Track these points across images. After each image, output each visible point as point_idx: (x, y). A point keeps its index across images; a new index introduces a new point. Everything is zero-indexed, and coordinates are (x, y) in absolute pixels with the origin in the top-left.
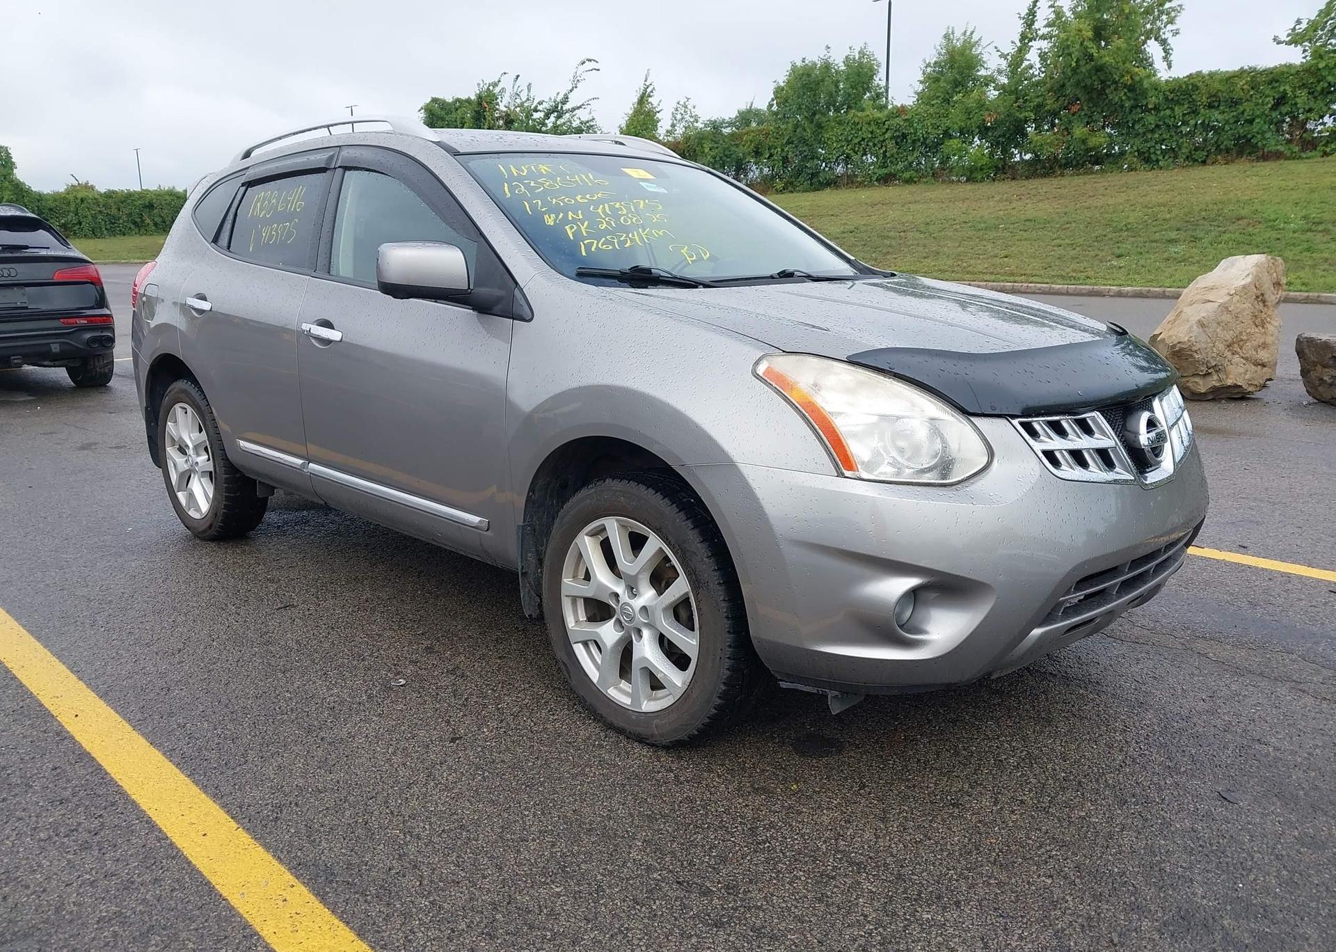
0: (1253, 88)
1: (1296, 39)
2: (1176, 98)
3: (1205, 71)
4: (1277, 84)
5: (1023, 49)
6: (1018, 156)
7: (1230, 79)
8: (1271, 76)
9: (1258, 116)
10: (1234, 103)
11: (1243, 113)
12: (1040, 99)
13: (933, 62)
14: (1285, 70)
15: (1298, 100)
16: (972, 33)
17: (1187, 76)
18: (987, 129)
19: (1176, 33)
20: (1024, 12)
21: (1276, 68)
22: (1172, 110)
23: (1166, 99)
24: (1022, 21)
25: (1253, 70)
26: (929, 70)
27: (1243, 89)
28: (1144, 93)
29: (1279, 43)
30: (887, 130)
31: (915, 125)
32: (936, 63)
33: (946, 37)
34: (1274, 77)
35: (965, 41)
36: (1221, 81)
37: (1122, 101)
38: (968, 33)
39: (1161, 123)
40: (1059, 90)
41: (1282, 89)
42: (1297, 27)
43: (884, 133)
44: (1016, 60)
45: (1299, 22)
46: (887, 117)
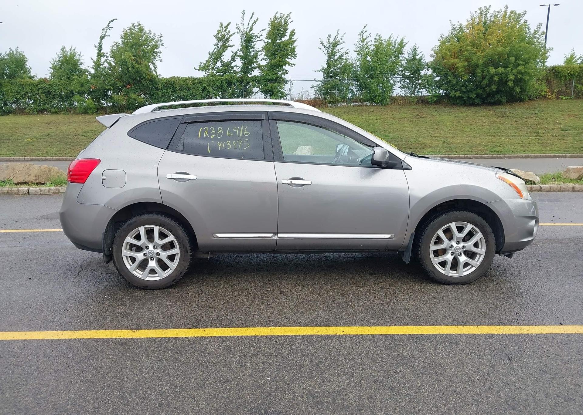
0: (194, 84)
1: (202, 69)
2: (168, 86)
3: (176, 76)
4: (202, 84)
5: (99, 60)
6: (106, 104)
7: (186, 80)
8: (199, 81)
9: (198, 95)
10: (189, 89)
11: (192, 93)
12: (113, 82)
13: (57, 60)
14: (204, 79)
15: (209, 90)
16: (74, 50)
17: (170, 78)
18: (91, 92)
19: (161, 61)
20: (97, 45)
21: (199, 78)
22: (167, 90)
23: (164, 86)
24: (97, 48)
25: (192, 78)
26: (55, 63)
27: (191, 85)
28: (156, 83)
29: (196, 70)
30: (39, 89)
31: (54, 87)
32: (58, 61)
33: (62, 50)
34: (200, 81)
35: (71, 53)
36: (182, 81)
37: (148, 85)
38: (72, 50)
39: (163, 95)
40: (120, 78)
41: (204, 86)
42: (201, 65)
43: (38, 90)
44: (97, 64)
45: (201, 63)
46: (38, 82)
